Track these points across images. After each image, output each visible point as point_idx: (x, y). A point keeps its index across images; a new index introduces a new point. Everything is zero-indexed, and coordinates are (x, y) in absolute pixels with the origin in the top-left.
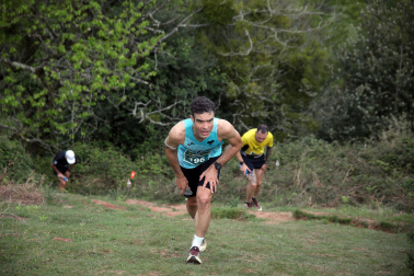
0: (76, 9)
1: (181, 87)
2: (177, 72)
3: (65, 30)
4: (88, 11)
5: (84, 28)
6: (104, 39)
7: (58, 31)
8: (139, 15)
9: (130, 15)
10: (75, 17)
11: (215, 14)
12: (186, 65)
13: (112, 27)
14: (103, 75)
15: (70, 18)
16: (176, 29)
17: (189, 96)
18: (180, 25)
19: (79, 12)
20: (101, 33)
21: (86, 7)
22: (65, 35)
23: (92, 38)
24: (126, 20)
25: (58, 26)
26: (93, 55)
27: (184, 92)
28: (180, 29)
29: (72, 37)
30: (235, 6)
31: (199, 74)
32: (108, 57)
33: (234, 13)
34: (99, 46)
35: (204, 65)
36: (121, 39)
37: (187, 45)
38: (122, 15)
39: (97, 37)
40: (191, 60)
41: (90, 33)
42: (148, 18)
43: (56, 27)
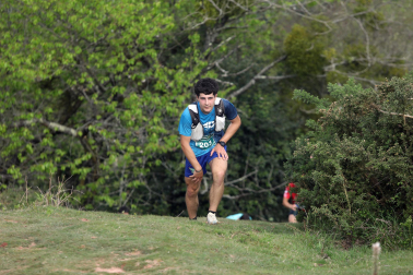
0: (129, 57)
1: (257, 153)
2: (253, 134)
3: (113, 83)
4: (142, 59)
5: (137, 80)
6: (162, 93)
7: (106, 84)
8: (203, 63)
9: (194, 63)
10: (127, 66)
11: (301, 63)
12: (263, 126)
13: (171, 78)
14: (160, 135)
15: (121, 67)
16: (253, 82)
17: (268, 165)
18: (259, 77)
19: (132, 61)
20: (158, 86)
21: (141, 55)
22: (115, 89)
23: (146, 92)
24: (188, 70)
25: (107, 79)
26: (148, 112)
27: (261, 160)
28: (258, 81)
29: (122, 90)
30: (325, 54)
31: (282, 139)
32: (165, 115)
33: (324, 62)
34: (157, 100)
35: (287, 126)
36: (182, 93)
37: (265, 103)
38: (184, 64)
39: (153, 91)
40: (270, 120)
41: (144, 85)
42: (214, 67)
43: (104, 80)
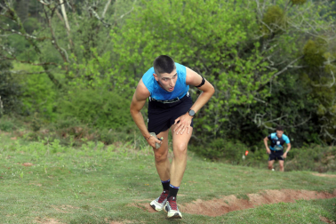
0: (222, 53)
1: (286, 105)
2: (285, 96)
3: (215, 66)
4: (230, 55)
5: (226, 65)
6: (238, 73)
7: (210, 67)
8: (261, 58)
9: (256, 58)
10: (221, 58)
11: (312, 60)
12: (291, 92)
13: (244, 65)
14: (237, 95)
15: (218, 59)
16: (286, 68)
17: (292, 112)
18: (290, 66)
19: (223, 55)
20: (237, 69)
21: (228, 53)
22: (214, 70)
23: (231, 72)
24: (252, 61)
25: (210, 64)
26: (231, 82)
27: (289, 110)
28: (289, 68)
29: (218, 70)
30: (325, 55)
31: (300, 98)
32: (240, 84)
33: (324, 59)
34: (236, 76)
35: (303, 92)
36: (249, 73)
37: (292, 79)
38: (251, 58)
39: (234, 71)
40: (295, 89)
41: (230, 69)
42: (266, 60)
43: (209, 64)
